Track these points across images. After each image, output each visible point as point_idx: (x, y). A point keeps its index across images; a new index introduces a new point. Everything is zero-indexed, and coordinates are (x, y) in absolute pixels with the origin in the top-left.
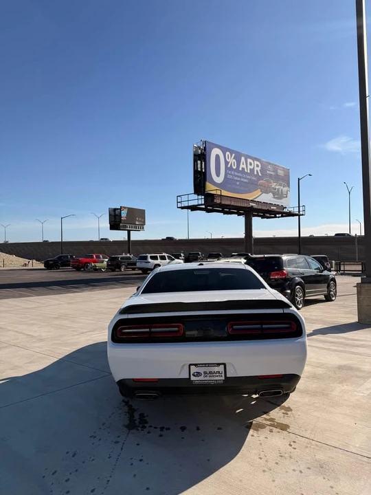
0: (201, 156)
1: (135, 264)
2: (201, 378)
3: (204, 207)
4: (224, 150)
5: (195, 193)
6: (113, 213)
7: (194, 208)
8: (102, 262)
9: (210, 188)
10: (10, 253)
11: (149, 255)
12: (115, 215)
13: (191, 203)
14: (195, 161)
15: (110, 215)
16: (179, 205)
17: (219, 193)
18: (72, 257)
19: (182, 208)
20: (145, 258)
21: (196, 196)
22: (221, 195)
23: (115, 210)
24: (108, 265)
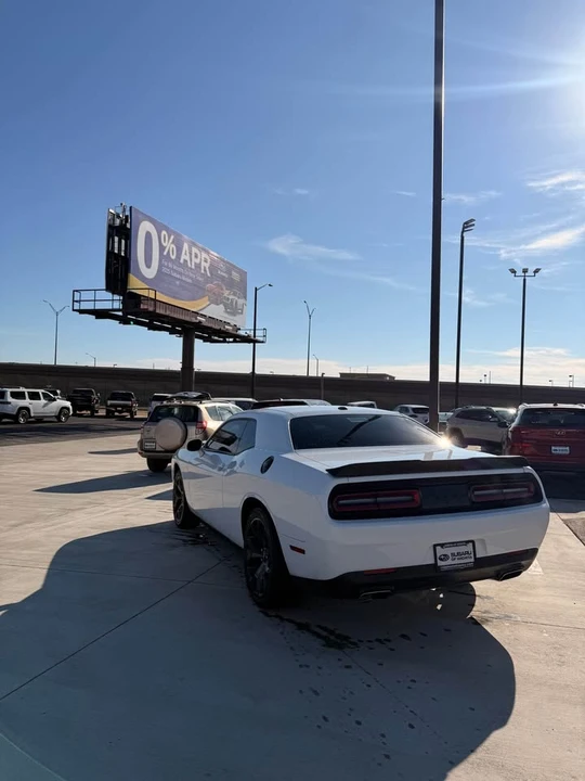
0: (121, 231)
2: (449, 562)
3: (120, 314)
4: (158, 226)
5: (108, 289)
7: (101, 314)
11: (9, 390)
14: (110, 236)
16: (77, 306)
17: (152, 294)
19: (82, 312)
21: (109, 295)
22: (155, 300)
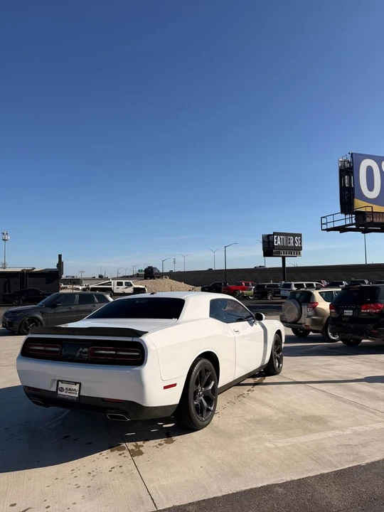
0: (348, 171)
1: (279, 293)
2: (63, 393)
3: (354, 227)
4: (379, 160)
5: (342, 212)
6: (266, 240)
7: (342, 229)
8: (250, 289)
9: (359, 205)
10: (180, 281)
11: (293, 283)
12: (269, 242)
13: (337, 224)
14: (341, 177)
15: (264, 242)
16: (324, 227)
17: (369, 209)
18: (225, 284)
19: (328, 230)
20: (290, 286)
21: (343, 216)
22: (372, 212)
23: (269, 236)
24: (254, 293)
